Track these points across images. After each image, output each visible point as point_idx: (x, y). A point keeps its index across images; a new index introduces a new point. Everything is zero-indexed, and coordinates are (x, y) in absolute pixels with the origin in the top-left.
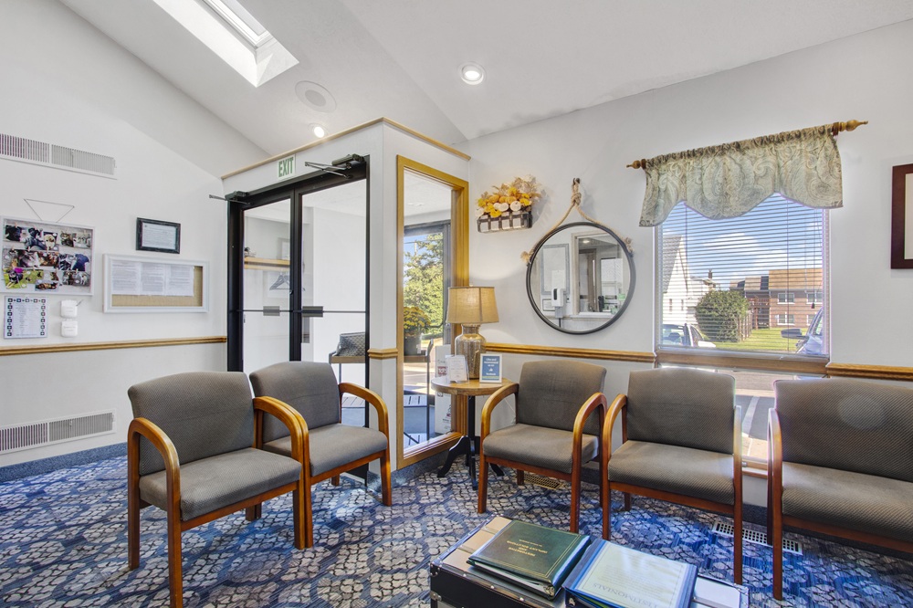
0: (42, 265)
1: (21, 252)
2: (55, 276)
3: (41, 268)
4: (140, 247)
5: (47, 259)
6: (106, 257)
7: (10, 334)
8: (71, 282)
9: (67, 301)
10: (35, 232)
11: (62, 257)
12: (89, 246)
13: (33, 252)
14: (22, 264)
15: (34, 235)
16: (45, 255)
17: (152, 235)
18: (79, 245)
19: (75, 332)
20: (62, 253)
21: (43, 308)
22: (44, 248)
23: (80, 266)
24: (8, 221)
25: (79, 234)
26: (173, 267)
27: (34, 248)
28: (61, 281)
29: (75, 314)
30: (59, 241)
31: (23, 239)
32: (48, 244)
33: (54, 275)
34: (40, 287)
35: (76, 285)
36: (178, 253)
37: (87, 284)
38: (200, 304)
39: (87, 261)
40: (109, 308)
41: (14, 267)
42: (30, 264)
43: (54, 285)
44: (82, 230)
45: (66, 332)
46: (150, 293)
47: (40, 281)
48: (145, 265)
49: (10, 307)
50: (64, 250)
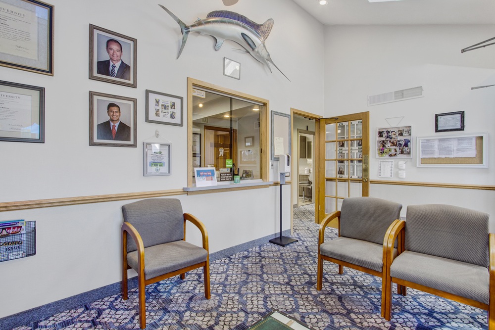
0: (391, 146)
1: (383, 141)
2: (396, 151)
3: (391, 147)
4: (437, 130)
5: (393, 143)
6: (418, 139)
7: (380, 175)
8: (402, 152)
9: (401, 161)
10: (388, 132)
11: (399, 141)
12: (410, 135)
13: (387, 141)
14: (384, 146)
15: (388, 134)
16: (392, 141)
17: (444, 123)
18: (405, 135)
19: (404, 176)
20: (399, 139)
21: (392, 165)
22: (391, 138)
23: (406, 145)
24: (379, 129)
25: (405, 129)
26: (459, 139)
27: (388, 139)
28: (398, 153)
29: (404, 168)
30: (397, 135)
31: (384, 136)
32: (393, 136)
33: (395, 149)
34: (390, 156)
35: (405, 154)
36: (463, 130)
37: (409, 153)
38: (481, 162)
39: (409, 141)
40: (419, 165)
41: (381, 148)
42: (386, 146)
43: (396, 154)
44: (406, 127)
45: (400, 176)
46: (443, 156)
47: (390, 153)
48: (440, 140)
49: (380, 164)
50: (399, 138)
